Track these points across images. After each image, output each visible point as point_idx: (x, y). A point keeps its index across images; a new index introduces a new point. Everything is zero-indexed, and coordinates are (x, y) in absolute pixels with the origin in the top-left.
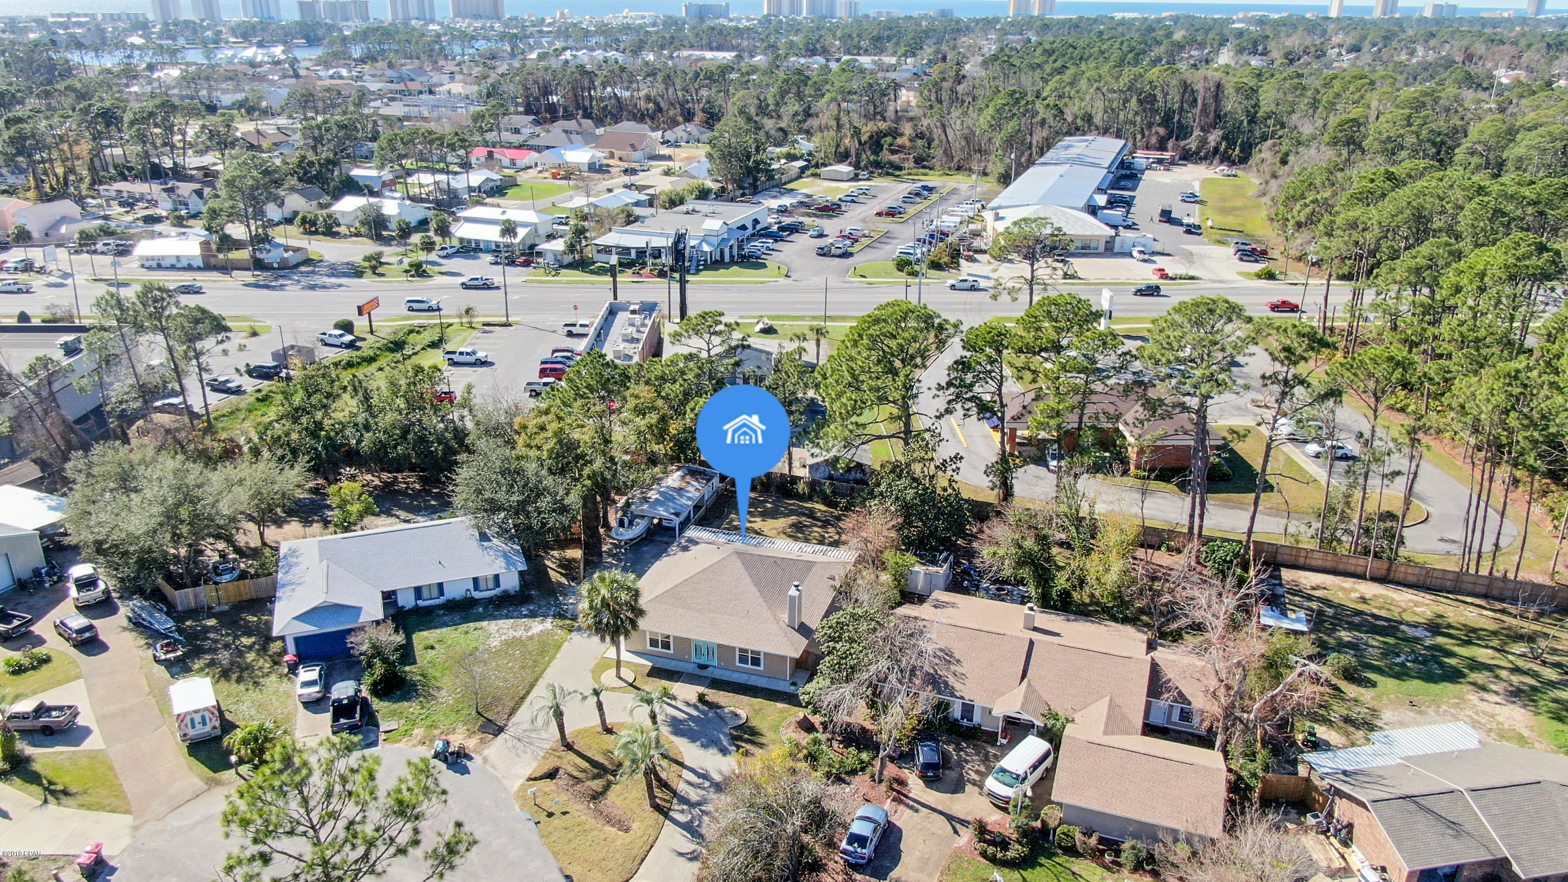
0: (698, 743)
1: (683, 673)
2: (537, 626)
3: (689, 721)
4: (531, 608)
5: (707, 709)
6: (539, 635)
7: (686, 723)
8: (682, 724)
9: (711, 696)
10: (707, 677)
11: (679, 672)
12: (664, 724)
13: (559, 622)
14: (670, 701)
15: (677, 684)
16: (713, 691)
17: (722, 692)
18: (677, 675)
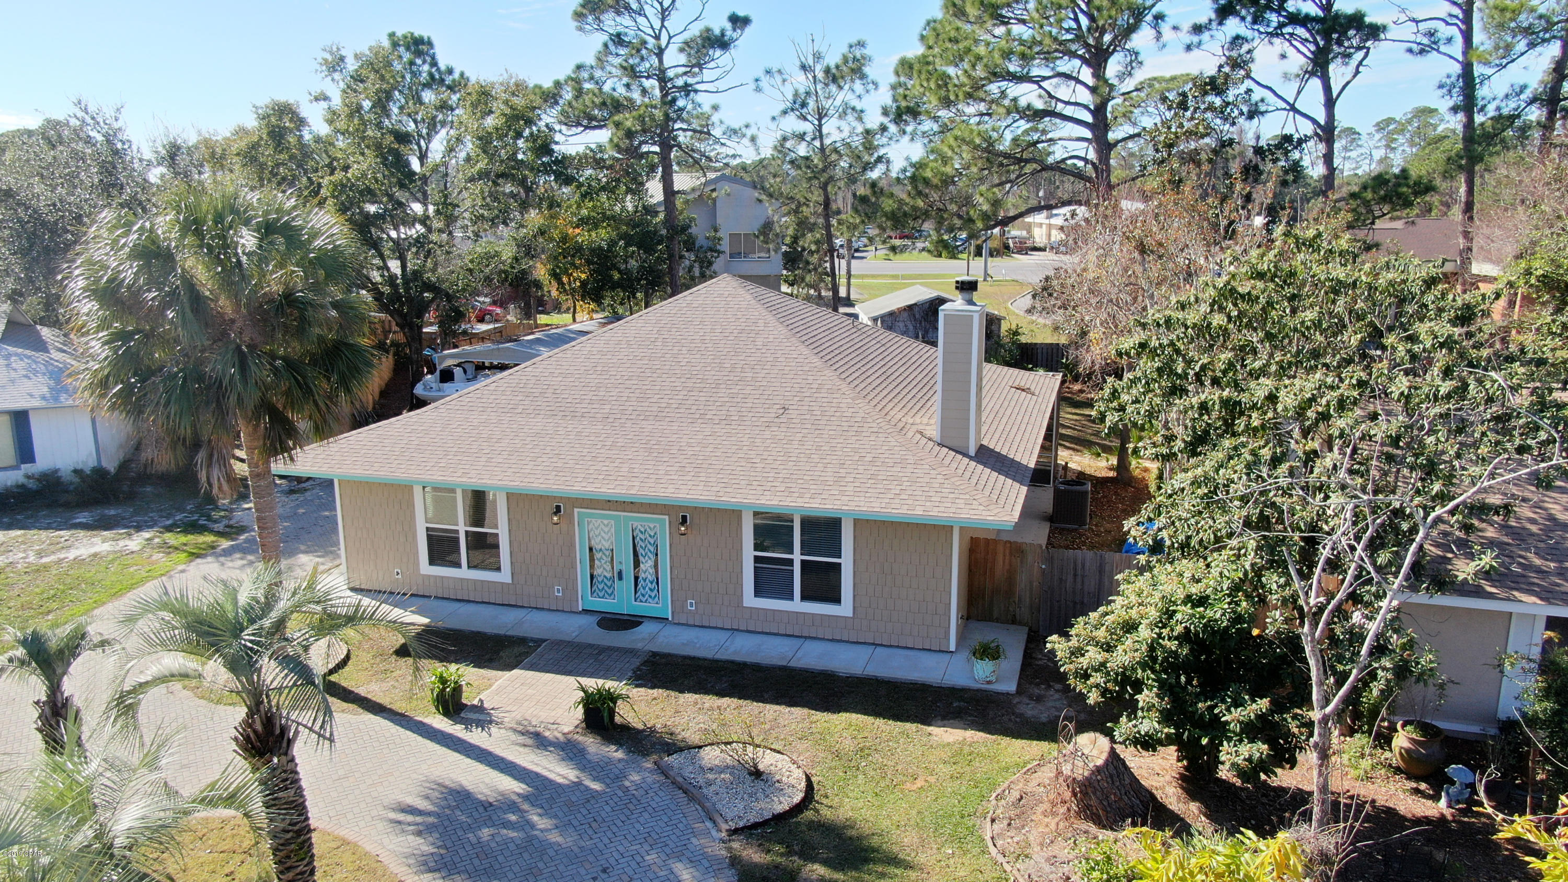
1: (539, 642)
2: (93, 545)
3: (526, 806)
4: (112, 512)
5: (620, 755)
6: (78, 561)
7: (513, 818)
8: (489, 822)
9: (641, 708)
10: (631, 652)
11: (523, 641)
12: (399, 822)
13: (172, 538)
14: (458, 730)
15: (507, 675)
16: (656, 692)
17: (690, 697)
18: (517, 650)
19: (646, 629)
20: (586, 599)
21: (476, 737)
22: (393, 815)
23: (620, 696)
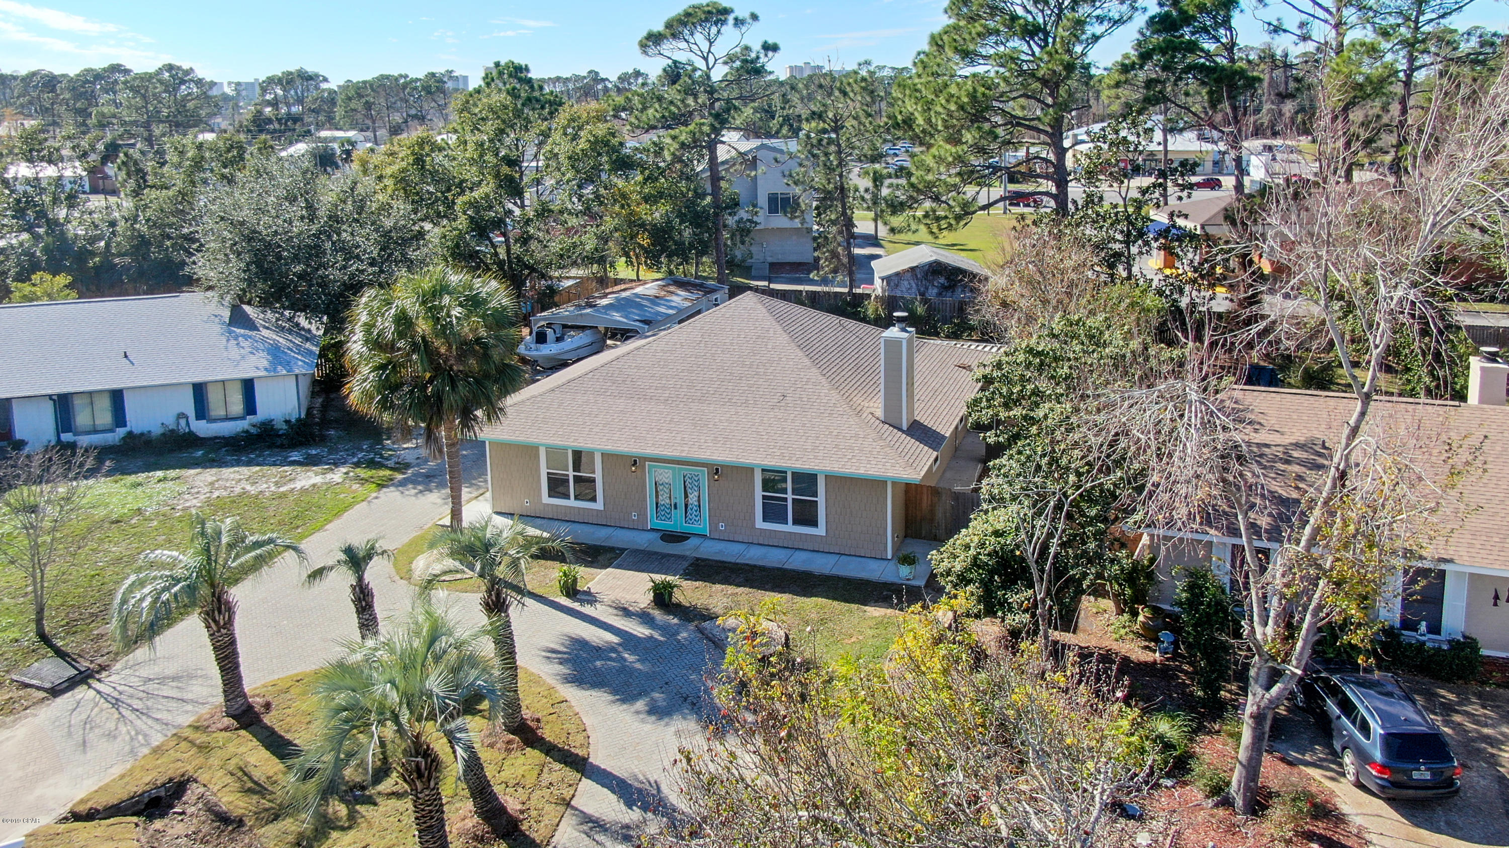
0: (640, 705)
1: (623, 550)
2: (310, 478)
3: (620, 649)
4: (314, 452)
5: (676, 621)
6: (304, 491)
7: (614, 655)
8: (600, 658)
9: (689, 594)
10: (683, 558)
11: (612, 549)
12: (548, 658)
13: (363, 473)
14: (576, 606)
15: (604, 571)
16: (697, 583)
17: (718, 587)
18: (609, 556)
19: (693, 542)
20: (652, 521)
21: (587, 610)
22: (544, 654)
23: (675, 586)
